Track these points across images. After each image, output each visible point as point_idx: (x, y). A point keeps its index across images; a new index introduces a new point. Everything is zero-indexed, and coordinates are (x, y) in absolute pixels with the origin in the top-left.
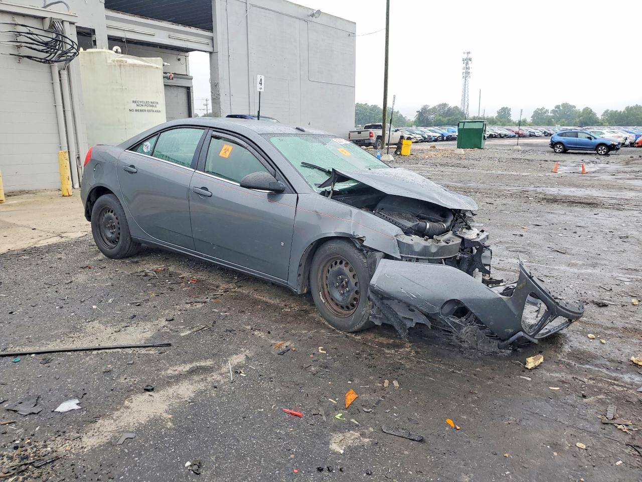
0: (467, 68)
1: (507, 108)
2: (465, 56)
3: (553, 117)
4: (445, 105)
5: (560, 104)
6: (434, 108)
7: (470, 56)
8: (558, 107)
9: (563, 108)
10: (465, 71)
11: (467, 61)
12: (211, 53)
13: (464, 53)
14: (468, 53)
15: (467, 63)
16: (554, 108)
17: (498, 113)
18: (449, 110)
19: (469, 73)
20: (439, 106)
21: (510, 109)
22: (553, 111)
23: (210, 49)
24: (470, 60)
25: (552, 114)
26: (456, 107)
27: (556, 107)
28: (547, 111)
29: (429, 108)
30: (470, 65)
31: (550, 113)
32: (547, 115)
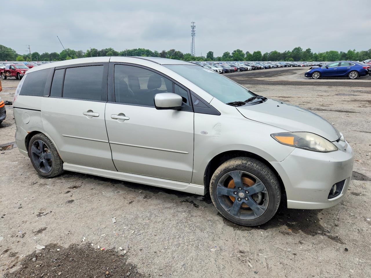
1: (211, 52)
2: (192, 25)
3: (232, 57)
4: (173, 50)
5: (236, 50)
6: (169, 52)
7: (195, 24)
8: (235, 51)
9: (237, 52)
10: (192, 32)
11: (193, 27)
13: (192, 23)
14: (194, 23)
15: (193, 28)
16: (233, 52)
17: (208, 54)
18: (176, 52)
19: (194, 33)
20: (171, 50)
21: (213, 52)
22: (233, 53)
24: (195, 27)
25: (232, 55)
26: (179, 52)
27: (234, 51)
28: (229, 53)
29: (166, 52)
30: (195, 29)
31: (231, 55)
32: (230, 56)
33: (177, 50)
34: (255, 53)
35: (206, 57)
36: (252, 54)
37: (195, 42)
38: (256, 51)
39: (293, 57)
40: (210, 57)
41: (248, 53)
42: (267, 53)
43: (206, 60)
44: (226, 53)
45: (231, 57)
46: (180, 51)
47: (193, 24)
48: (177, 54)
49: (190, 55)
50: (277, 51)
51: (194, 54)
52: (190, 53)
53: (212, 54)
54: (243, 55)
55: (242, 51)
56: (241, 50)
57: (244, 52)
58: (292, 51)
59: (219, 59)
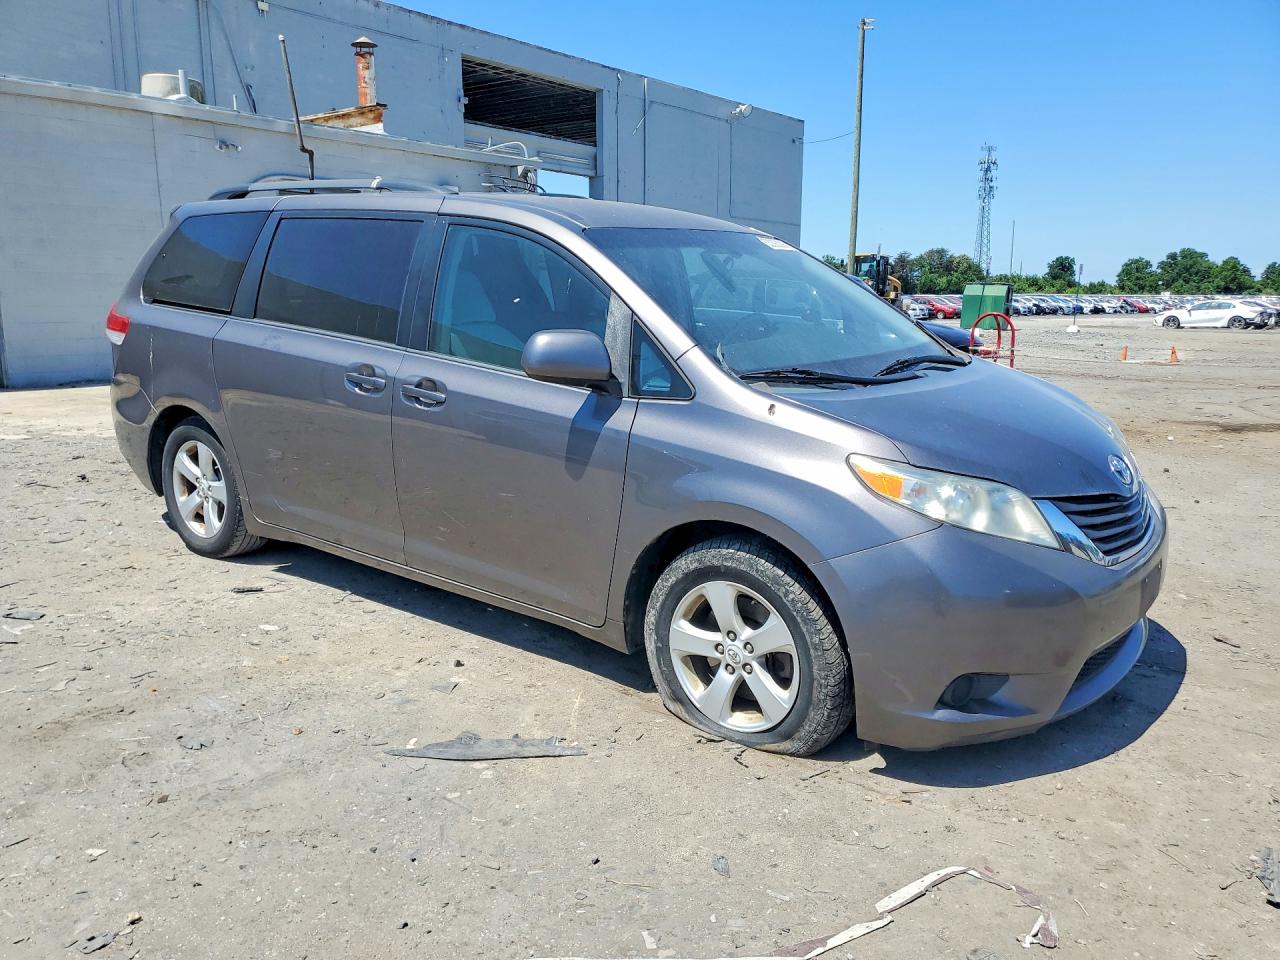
0: (987, 179)
1: (1067, 258)
2: (983, 156)
3: (1161, 277)
4: (941, 253)
5: (1178, 250)
6: (921, 257)
7: (994, 155)
8: (1173, 256)
9: (1184, 258)
10: (983, 184)
11: (988, 165)
12: (591, 178)
13: (983, 149)
14: (990, 149)
15: (988, 170)
16: (1165, 259)
17: (1051, 267)
18: (950, 261)
19: (991, 189)
20: (931, 253)
21: (1073, 260)
22: (1162, 265)
23: (592, 173)
24: (995, 163)
26: (965, 258)
27: (1168, 257)
28: (1148, 264)
29: (912, 257)
31: (1156, 269)
32: (1150, 272)
41: (1230, 262)
43: (1041, 287)
44: (1137, 261)
45: (1153, 277)
46: (970, 256)
47: (986, 153)
48: (956, 264)
53: (1071, 268)
55: (1203, 255)
56: (1199, 250)
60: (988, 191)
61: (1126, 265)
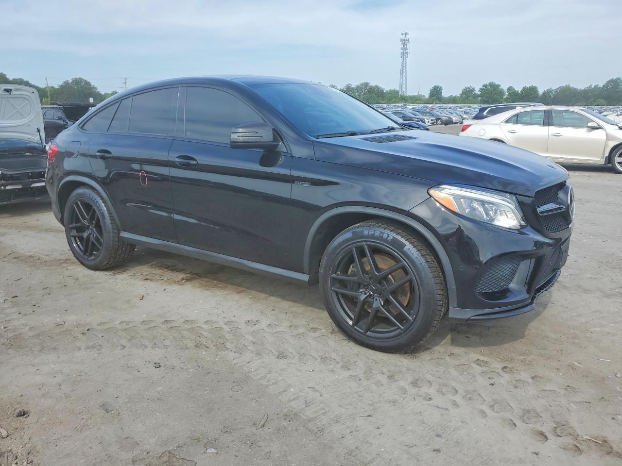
0: (405, 48)
1: (438, 87)
3: (478, 96)
4: (367, 84)
5: (487, 83)
6: (358, 88)
7: (408, 37)
8: (485, 86)
9: (491, 87)
11: (405, 42)
13: (402, 34)
14: (406, 34)
15: (405, 44)
17: (431, 90)
18: (371, 88)
19: (407, 53)
20: (362, 84)
21: (441, 88)
22: (481, 90)
24: (408, 41)
25: (479, 93)
26: (377, 87)
27: (483, 86)
28: (474, 89)
29: (352, 86)
30: (408, 46)
31: (477, 92)
32: (475, 94)
33: (373, 84)
34: (525, 89)
35: (427, 96)
36: (520, 92)
37: (407, 69)
38: (528, 86)
39: (604, 98)
40: (436, 94)
41: (510, 89)
42: (551, 88)
43: (427, 102)
44: (469, 88)
45: (476, 96)
46: (379, 85)
47: (404, 36)
48: (374, 90)
49: (398, 92)
50: (571, 86)
51: (404, 89)
52: (397, 89)
53: (440, 91)
54: (502, 93)
55: (499, 86)
56: (497, 83)
57: (504, 87)
58: (604, 86)
59: (453, 100)
60: (404, 54)
61: (464, 89)
